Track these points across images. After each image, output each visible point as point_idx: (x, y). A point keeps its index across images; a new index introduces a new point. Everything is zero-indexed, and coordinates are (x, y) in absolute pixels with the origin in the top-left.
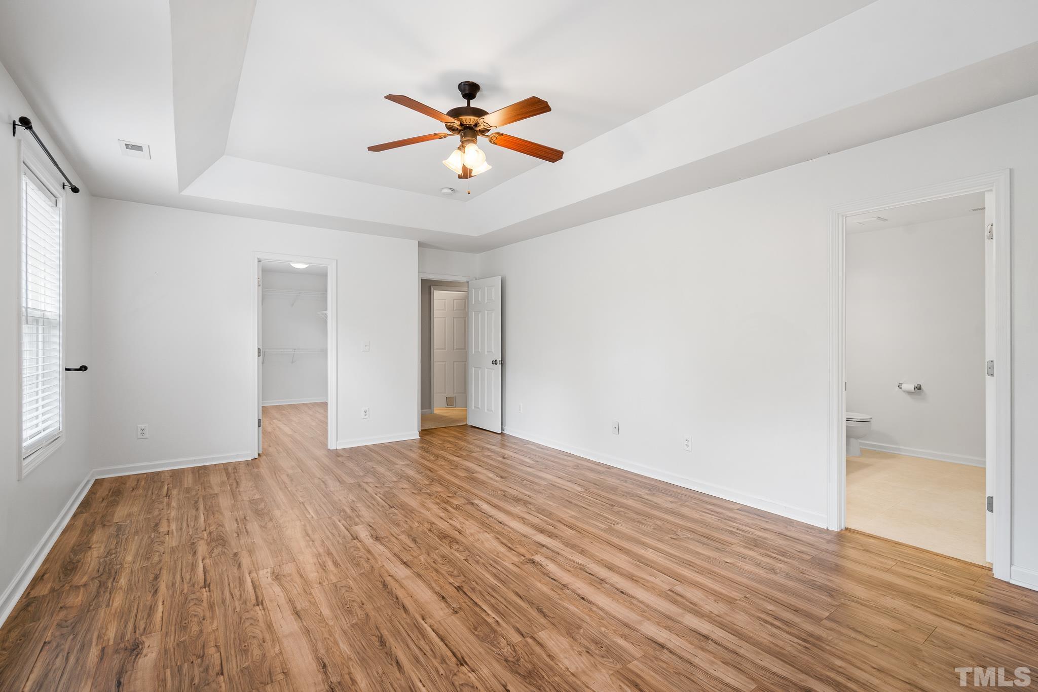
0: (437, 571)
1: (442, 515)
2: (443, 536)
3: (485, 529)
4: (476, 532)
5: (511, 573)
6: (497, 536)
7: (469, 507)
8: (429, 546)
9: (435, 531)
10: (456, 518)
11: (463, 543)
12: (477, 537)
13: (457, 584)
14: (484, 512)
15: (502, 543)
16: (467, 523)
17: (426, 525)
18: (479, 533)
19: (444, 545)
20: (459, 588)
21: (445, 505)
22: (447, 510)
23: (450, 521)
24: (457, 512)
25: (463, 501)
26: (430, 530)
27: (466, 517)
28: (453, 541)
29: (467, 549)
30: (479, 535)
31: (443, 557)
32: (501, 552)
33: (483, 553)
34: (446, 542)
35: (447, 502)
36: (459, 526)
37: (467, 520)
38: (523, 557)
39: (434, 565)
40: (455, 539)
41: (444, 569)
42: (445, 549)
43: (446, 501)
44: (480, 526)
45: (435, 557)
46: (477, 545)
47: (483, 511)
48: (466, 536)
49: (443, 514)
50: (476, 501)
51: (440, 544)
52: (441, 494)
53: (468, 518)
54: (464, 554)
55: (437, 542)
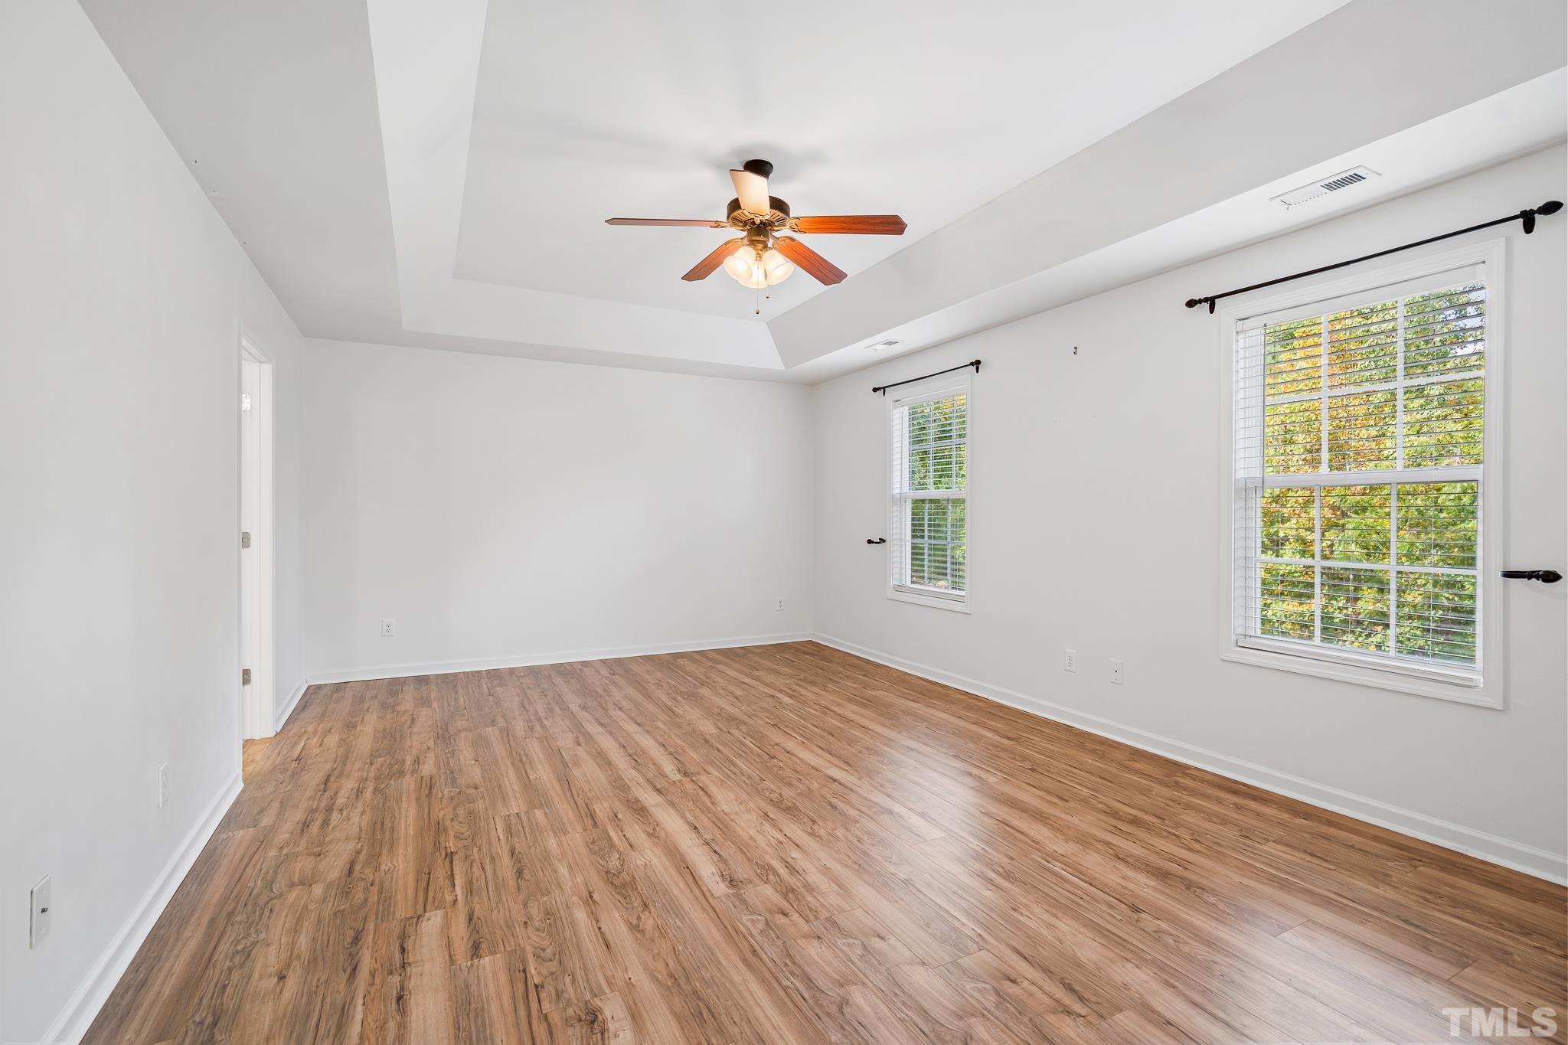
0: (796, 772)
1: (796, 854)
2: (791, 811)
3: (727, 818)
4: (741, 814)
5: (718, 766)
6: (712, 807)
7: (742, 871)
8: (810, 798)
9: (805, 820)
10: (769, 845)
11: (764, 800)
12: (742, 807)
13: (775, 760)
14: (713, 854)
15: (709, 796)
16: (752, 832)
17: (822, 832)
18: (737, 813)
19: (790, 799)
20: (774, 757)
21: (792, 881)
22: (788, 865)
23: (781, 838)
24: (768, 858)
25: (749, 894)
26: (814, 822)
27: (753, 844)
28: (777, 804)
29: (759, 792)
30: (738, 810)
31: (790, 785)
32: (717, 786)
33: (740, 786)
34: (788, 803)
35: (787, 892)
36: (767, 827)
37: (751, 837)
38: (694, 779)
39: (800, 777)
40: (774, 806)
41: (788, 773)
42: (788, 793)
43: (791, 895)
44: (733, 824)
45: (800, 786)
46: (745, 797)
47: (715, 857)
48: (756, 810)
49: (794, 856)
50: (720, 888)
51: (795, 799)
52: (804, 927)
53: (750, 841)
54: (764, 786)
55: (800, 803)
